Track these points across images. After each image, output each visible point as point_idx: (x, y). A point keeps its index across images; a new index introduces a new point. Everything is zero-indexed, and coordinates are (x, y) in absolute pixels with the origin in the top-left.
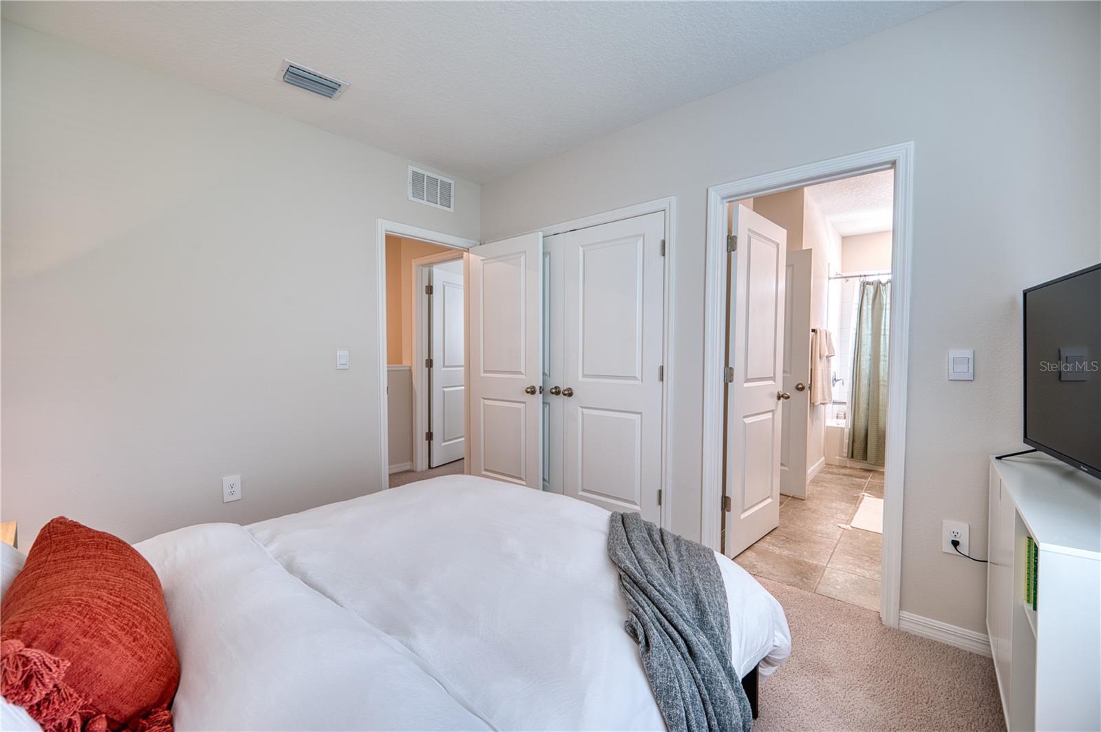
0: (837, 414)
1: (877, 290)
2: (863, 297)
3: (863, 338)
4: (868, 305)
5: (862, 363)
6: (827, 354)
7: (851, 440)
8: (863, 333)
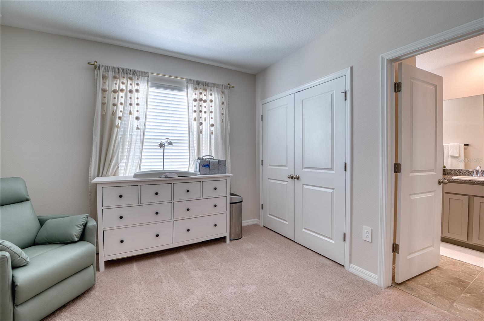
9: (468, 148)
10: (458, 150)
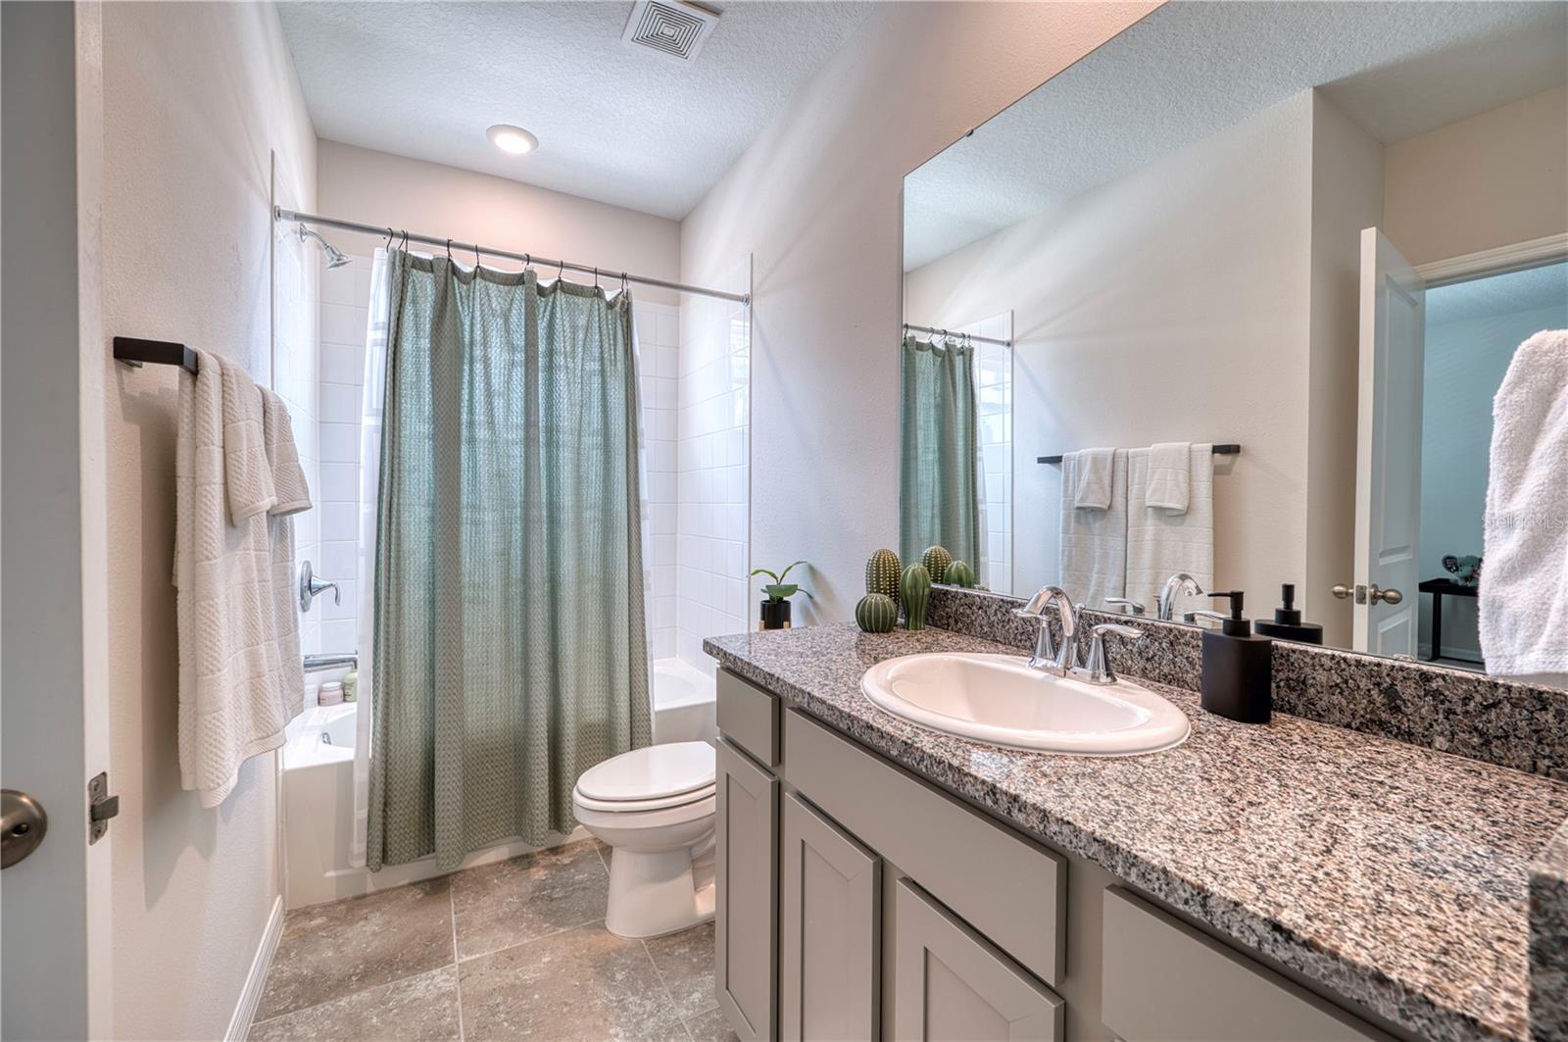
0: (320, 691)
1: (446, 291)
2: (401, 306)
3: (405, 448)
4: (418, 337)
5: (404, 531)
6: (268, 500)
7: (379, 806)
8: (405, 432)
9: (1235, 468)
10: (1182, 477)
